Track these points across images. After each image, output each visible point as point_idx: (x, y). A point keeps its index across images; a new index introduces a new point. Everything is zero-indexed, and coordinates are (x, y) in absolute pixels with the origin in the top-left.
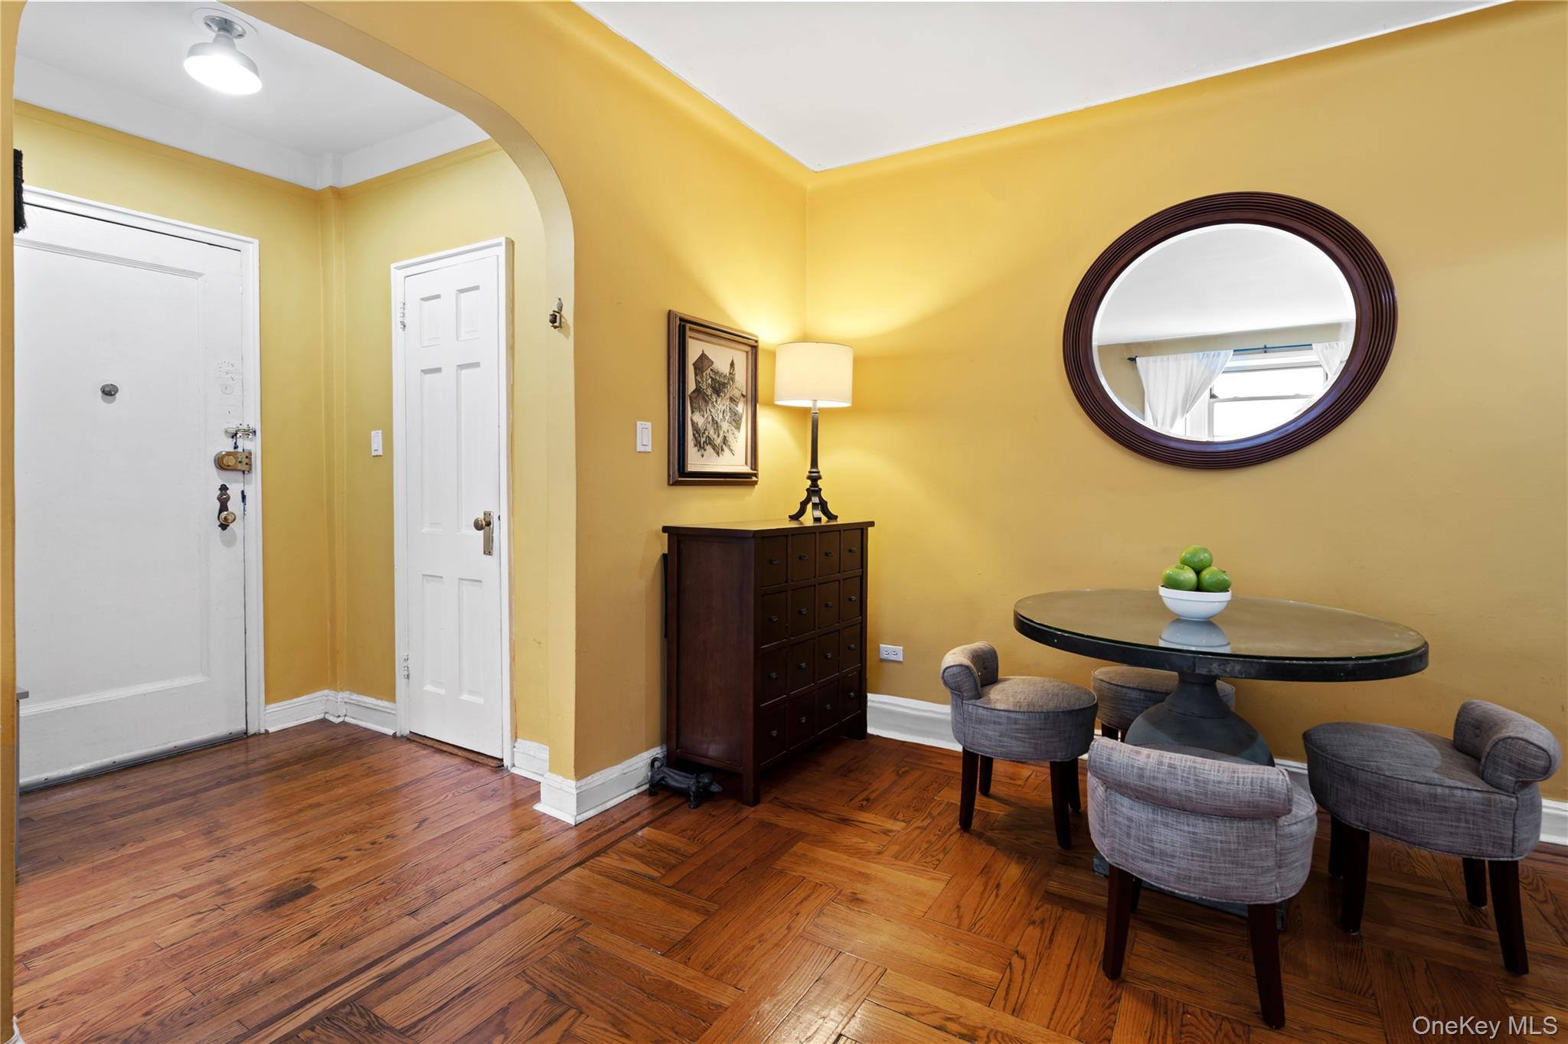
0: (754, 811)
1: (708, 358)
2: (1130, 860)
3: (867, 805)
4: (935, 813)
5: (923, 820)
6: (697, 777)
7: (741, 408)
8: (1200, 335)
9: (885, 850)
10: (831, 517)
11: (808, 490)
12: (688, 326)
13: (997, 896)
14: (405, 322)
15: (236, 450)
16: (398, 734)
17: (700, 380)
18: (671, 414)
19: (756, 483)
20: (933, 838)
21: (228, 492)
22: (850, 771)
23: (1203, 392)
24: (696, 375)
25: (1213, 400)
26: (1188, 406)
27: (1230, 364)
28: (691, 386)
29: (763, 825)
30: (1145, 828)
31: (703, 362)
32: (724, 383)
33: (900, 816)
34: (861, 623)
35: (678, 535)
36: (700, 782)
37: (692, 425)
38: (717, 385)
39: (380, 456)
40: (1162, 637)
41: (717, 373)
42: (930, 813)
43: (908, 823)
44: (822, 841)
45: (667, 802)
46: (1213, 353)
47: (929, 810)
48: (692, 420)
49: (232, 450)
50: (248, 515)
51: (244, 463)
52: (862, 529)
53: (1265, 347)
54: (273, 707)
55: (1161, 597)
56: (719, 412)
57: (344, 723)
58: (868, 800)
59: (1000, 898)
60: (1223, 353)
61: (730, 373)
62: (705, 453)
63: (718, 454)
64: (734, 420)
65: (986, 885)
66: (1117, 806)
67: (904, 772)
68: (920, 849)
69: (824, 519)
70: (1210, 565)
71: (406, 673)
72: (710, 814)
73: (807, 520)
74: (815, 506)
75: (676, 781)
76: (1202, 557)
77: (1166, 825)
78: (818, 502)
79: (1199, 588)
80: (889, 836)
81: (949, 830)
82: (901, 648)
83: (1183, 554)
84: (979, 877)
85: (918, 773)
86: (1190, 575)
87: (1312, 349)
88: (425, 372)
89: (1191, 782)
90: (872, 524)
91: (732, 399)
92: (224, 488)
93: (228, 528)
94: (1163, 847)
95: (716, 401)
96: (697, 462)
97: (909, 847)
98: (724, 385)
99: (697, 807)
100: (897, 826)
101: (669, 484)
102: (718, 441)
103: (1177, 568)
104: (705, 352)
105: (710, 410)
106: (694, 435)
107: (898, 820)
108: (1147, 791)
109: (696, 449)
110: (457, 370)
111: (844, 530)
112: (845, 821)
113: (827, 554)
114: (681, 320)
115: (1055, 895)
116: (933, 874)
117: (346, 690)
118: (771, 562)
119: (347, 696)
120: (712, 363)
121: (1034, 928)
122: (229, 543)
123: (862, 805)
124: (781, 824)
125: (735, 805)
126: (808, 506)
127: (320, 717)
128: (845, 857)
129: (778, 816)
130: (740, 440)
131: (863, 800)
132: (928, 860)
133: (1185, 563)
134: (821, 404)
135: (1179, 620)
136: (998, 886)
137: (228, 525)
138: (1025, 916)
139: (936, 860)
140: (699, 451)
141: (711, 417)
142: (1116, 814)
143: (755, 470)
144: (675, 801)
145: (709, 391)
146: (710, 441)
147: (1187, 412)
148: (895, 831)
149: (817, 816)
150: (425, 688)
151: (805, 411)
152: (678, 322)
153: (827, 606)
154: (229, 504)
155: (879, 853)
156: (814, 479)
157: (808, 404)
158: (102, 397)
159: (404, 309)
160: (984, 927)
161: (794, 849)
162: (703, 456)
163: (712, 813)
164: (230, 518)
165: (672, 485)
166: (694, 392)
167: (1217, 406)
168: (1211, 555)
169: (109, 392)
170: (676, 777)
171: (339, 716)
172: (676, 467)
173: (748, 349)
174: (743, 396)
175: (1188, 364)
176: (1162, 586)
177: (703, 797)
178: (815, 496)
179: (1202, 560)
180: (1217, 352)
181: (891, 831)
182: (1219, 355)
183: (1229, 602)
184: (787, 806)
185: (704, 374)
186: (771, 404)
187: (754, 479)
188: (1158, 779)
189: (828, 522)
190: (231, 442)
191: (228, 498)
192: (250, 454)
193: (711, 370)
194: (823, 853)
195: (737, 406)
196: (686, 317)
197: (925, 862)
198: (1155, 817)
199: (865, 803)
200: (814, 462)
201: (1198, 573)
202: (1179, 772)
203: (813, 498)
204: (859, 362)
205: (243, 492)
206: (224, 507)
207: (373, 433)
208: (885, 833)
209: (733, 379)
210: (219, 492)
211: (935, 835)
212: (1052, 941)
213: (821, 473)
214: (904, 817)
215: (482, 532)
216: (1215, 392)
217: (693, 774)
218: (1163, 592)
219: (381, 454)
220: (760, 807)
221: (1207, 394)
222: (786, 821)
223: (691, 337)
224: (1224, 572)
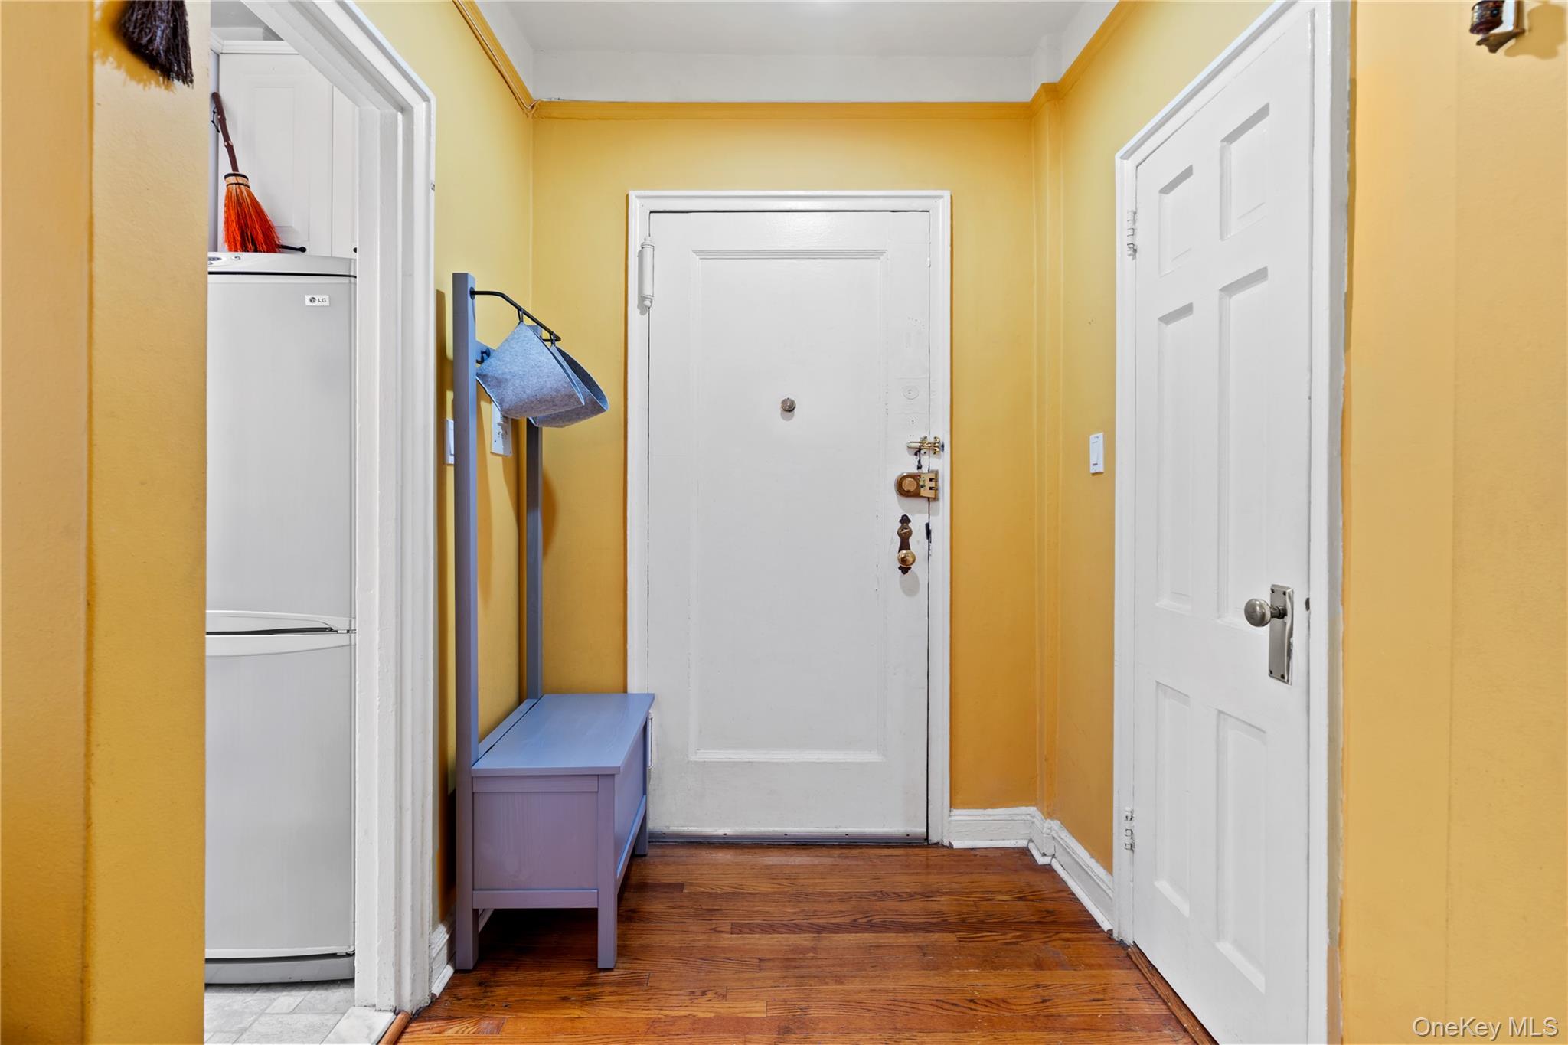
14: (1136, 243)
15: (920, 471)
16: (1115, 935)
21: (910, 525)
39: (1101, 473)
49: (915, 471)
50: (933, 555)
51: (927, 488)
54: (960, 814)
57: (1048, 869)
71: (1128, 841)
88: (1167, 319)
92: (905, 520)
93: (909, 571)
110: (1221, 299)
117: (1057, 819)
119: (1056, 828)
122: (911, 591)
127: (1021, 843)
137: (910, 568)
150: (1157, 884)
154: (912, 541)
158: (782, 414)
159: (1134, 221)
164: (910, 559)
169: (789, 408)
171: (1044, 855)
190: (914, 460)
191: (910, 533)
192: (937, 473)
205: (928, 526)
206: (905, 545)
207: (1092, 437)
210: (900, 525)
215: (1265, 630)
219: (1102, 470)
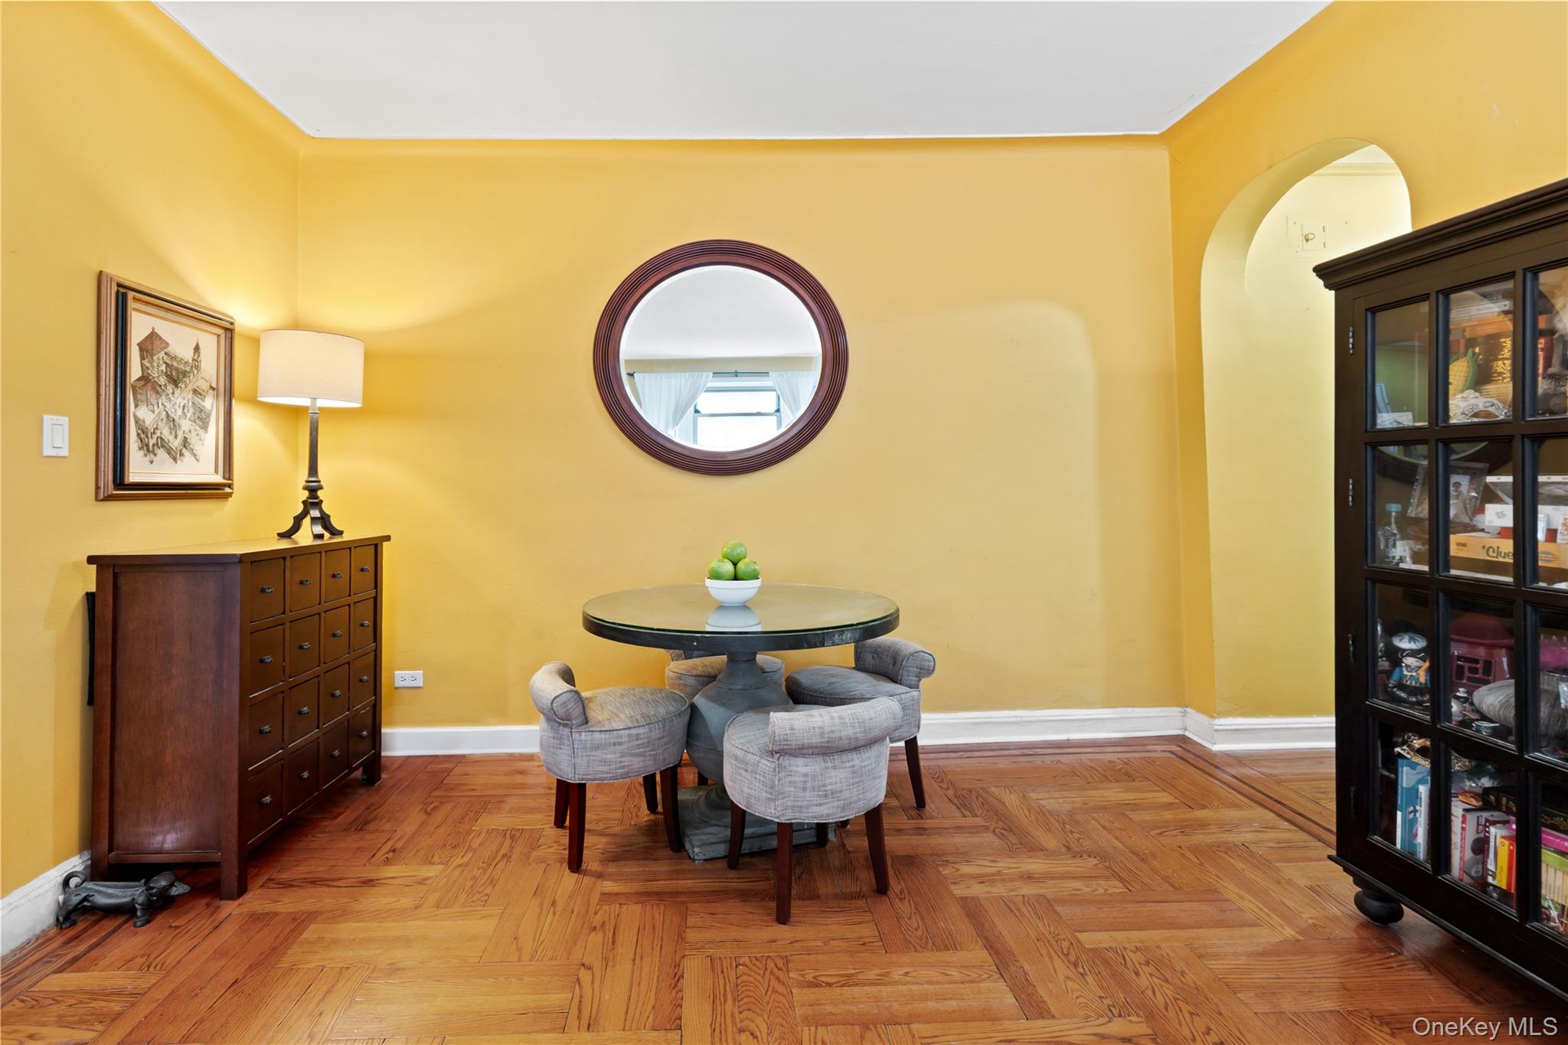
0: (240, 905)
1: (161, 338)
2: (805, 811)
3: (395, 855)
4: (475, 845)
5: (463, 856)
6: (146, 884)
7: (209, 403)
8: (685, 357)
9: (423, 904)
10: (335, 532)
11: (304, 502)
12: (131, 294)
13: (554, 913)
17: (148, 365)
18: (102, 406)
19: (230, 495)
20: (477, 873)
22: (367, 823)
23: (689, 408)
24: (142, 358)
25: (697, 414)
26: (678, 419)
27: (710, 384)
28: (135, 371)
29: (255, 918)
30: (820, 777)
31: (151, 343)
32: (185, 371)
33: (436, 859)
34: (375, 651)
35: (114, 566)
36: (153, 888)
37: (136, 422)
38: (174, 373)
40: (709, 622)
41: (174, 358)
42: (469, 846)
43: (446, 863)
44: (338, 915)
45: (96, 928)
46: (697, 374)
47: (468, 843)
48: (135, 416)
52: (376, 546)
53: (736, 372)
55: (707, 587)
56: (177, 407)
58: (394, 851)
59: (558, 914)
60: (704, 374)
61: (194, 360)
62: (155, 459)
63: (175, 459)
64: (199, 417)
65: (541, 905)
66: (792, 768)
67: (434, 809)
68: (464, 889)
69: (327, 535)
70: (745, 558)
72: (170, 927)
73: (305, 537)
74: (314, 520)
75: (110, 896)
76: (739, 551)
77: (835, 768)
78: (319, 516)
79: (736, 578)
80: (425, 884)
81: (494, 859)
82: (421, 672)
83: (725, 550)
84: (533, 900)
85: (448, 807)
86: (728, 567)
87: (769, 376)
89: (857, 725)
90: (388, 538)
91: (196, 392)
94: (834, 787)
95: (173, 393)
96: (139, 470)
97: (451, 890)
98: (185, 374)
99: (148, 922)
100: (432, 871)
101: (97, 499)
102: (176, 444)
103: (718, 561)
104: (156, 331)
105: (163, 404)
106: (138, 435)
107: (434, 864)
108: (826, 745)
109: (142, 453)
111: (355, 547)
112: (368, 883)
113: (334, 576)
114: (119, 285)
115: (610, 894)
116: (484, 912)
118: (263, 591)
120: (167, 345)
121: (596, 934)
123: (387, 858)
124: (282, 911)
125: (208, 905)
126: (304, 521)
128: (375, 924)
129: (276, 901)
130: (208, 442)
131: (388, 852)
132: (475, 898)
133: (726, 557)
134: (321, 403)
135: (722, 607)
136: (554, 903)
138: (585, 926)
139: (485, 895)
140: (145, 455)
141: (164, 413)
142: (791, 775)
143: (229, 479)
144: (108, 925)
145: (163, 380)
146: (162, 444)
147: (677, 424)
148: (432, 878)
149: (329, 886)
151: (297, 411)
152: (115, 288)
153: (334, 635)
155: (417, 907)
156: (313, 491)
157: (304, 402)
160: (547, 950)
161: (305, 935)
162: (151, 462)
163: (174, 925)
165: (102, 500)
166: (139, 380)
167: (701, 420)
168: (746, 549)
170: (110, 891)
172: (111, 477)
173: (221, 331)
174: (213, 389)
175: (679, 381)
176: (708, 578)
177: (158, 905)
178: (315, 509)
179: (739, 554)
180: (700, 373)
181: (427, 879)
182: (702, 375)
183: (760, 588)
184: (287, 885)
185: (155, 358)
186: (253, 401)
187: (227, 490)
188: (834, 731)
189: (330, 538)
193: (166, 354)
194: (345, 929)
195: (204, 401)
196: (127, 284)
197: (473, 901)
198: (826, 765)
199: (391, 855)
200: (313, 469)
201: (735, 564)
202: (847, 720)
203: (311, 512)
204: (371, 358)
208: (420, 883)
209: (198, 368)
211: (479, 869)
212: (615, 941)
213: (322, 483)
214: (440, 858)
216: (699, 408)
217: (138, 881)
218: (709, 583)
220: (246, 897)
221: (692, 409)
222: (287, 903)
223: (135, 309)
224: (755, 563)
